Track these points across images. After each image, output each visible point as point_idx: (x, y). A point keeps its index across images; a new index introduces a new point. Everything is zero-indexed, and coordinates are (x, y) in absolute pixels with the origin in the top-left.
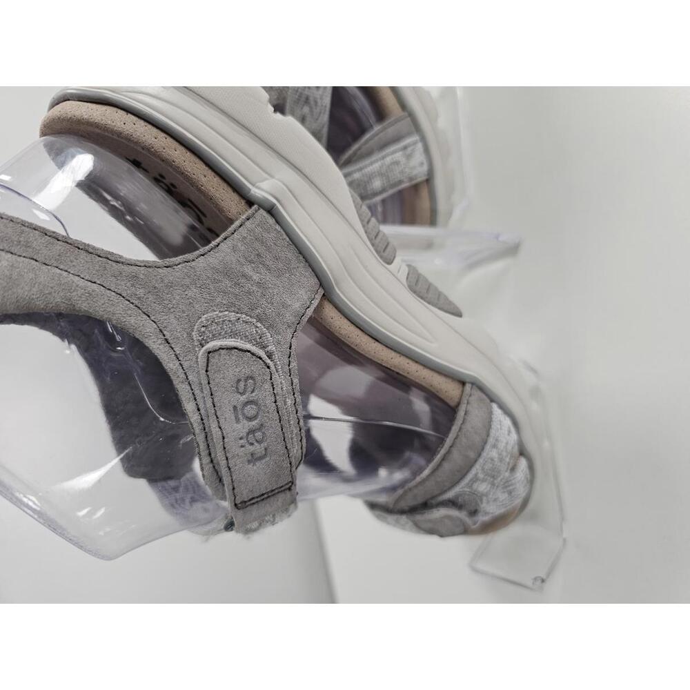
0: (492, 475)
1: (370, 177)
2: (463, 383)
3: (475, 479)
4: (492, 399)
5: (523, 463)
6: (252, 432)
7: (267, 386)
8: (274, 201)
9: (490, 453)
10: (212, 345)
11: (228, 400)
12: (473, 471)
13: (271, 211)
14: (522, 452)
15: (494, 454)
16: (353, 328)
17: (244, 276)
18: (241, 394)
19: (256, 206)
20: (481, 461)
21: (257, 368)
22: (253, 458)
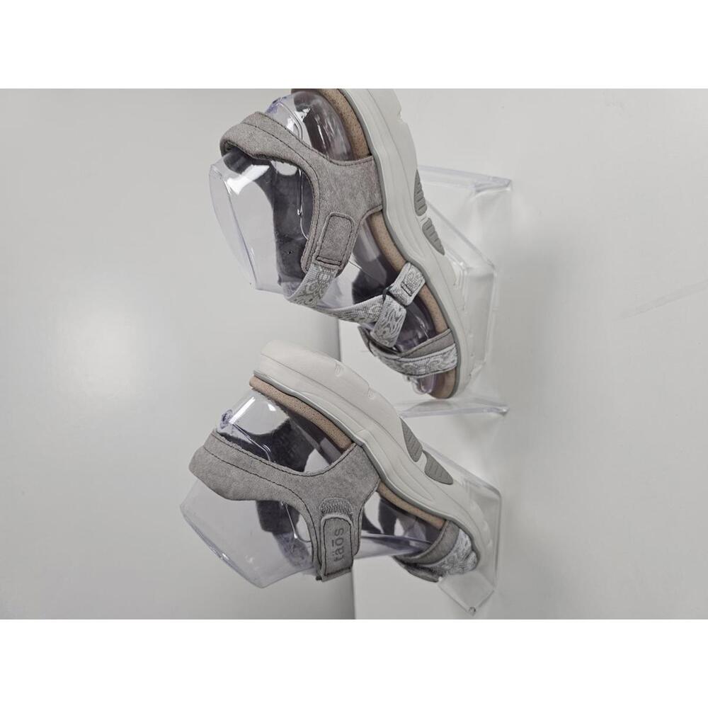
0: (453, 563)
1: (419, 367)
2: (445, 520)
3: (444, 564)
4: (460, 527)
5: (473, 555)
6: (338, 550)
7: (349, 532)
8: (364, 442)
9: (453, 554)
10: (328, 516)
11: (330, 538)
12: (443, 561)
13: (362, 447)
14: (473, 549)
15: (455, 554)
16: (392, 494)
17: (345, 480)
18: (337, 535)
19: (355, 444)
20: (448, 557)
21: (345, 525)
22: (337, 559)
